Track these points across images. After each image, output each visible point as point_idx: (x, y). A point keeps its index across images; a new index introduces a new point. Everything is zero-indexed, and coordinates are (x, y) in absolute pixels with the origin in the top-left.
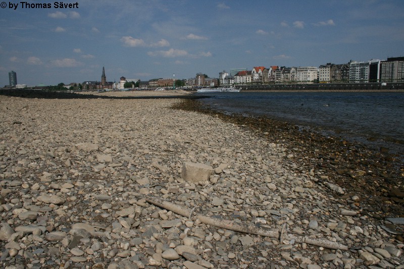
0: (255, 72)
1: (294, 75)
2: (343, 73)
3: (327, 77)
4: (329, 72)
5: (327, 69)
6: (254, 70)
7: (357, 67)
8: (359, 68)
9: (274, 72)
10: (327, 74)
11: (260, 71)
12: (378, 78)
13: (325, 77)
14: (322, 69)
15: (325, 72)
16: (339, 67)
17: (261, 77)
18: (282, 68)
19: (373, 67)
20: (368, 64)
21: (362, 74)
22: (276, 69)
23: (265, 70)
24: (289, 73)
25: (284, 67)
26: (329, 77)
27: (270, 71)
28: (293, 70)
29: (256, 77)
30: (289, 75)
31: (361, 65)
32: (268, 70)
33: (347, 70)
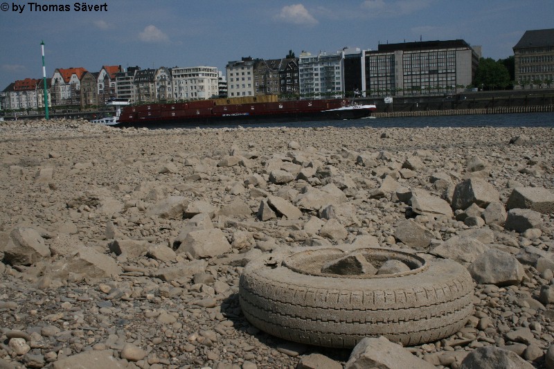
0: (62, 81)
1: (163, 87)
2: (284, 78)
3: (247, 90)
4: (252, 76)
5: (246, 70)
6: (58, 75)
7: (316, 64)
8: (319, 67)
9: (113, 80)
10: (246, 82)
11: (74, 79)
12: (364, 88)
13: (241, 90)
14: (234, 71)
15: (240, 76)
16: (272, 64)
17: (78, 92)
18: (131, 70)
19: (352, 64)
20: (339, 57)
21: (328, 79)
22: (116, 73)
23: (88, 77)
24: (152, 81)
25: (137, 68)
26: (252, 89)
27: (101, 77)
28: (160, 73)
29: (64, 93)
30: (154, 88)
31: (325, 60)
32: (97, 75)
33: (292, 72)
